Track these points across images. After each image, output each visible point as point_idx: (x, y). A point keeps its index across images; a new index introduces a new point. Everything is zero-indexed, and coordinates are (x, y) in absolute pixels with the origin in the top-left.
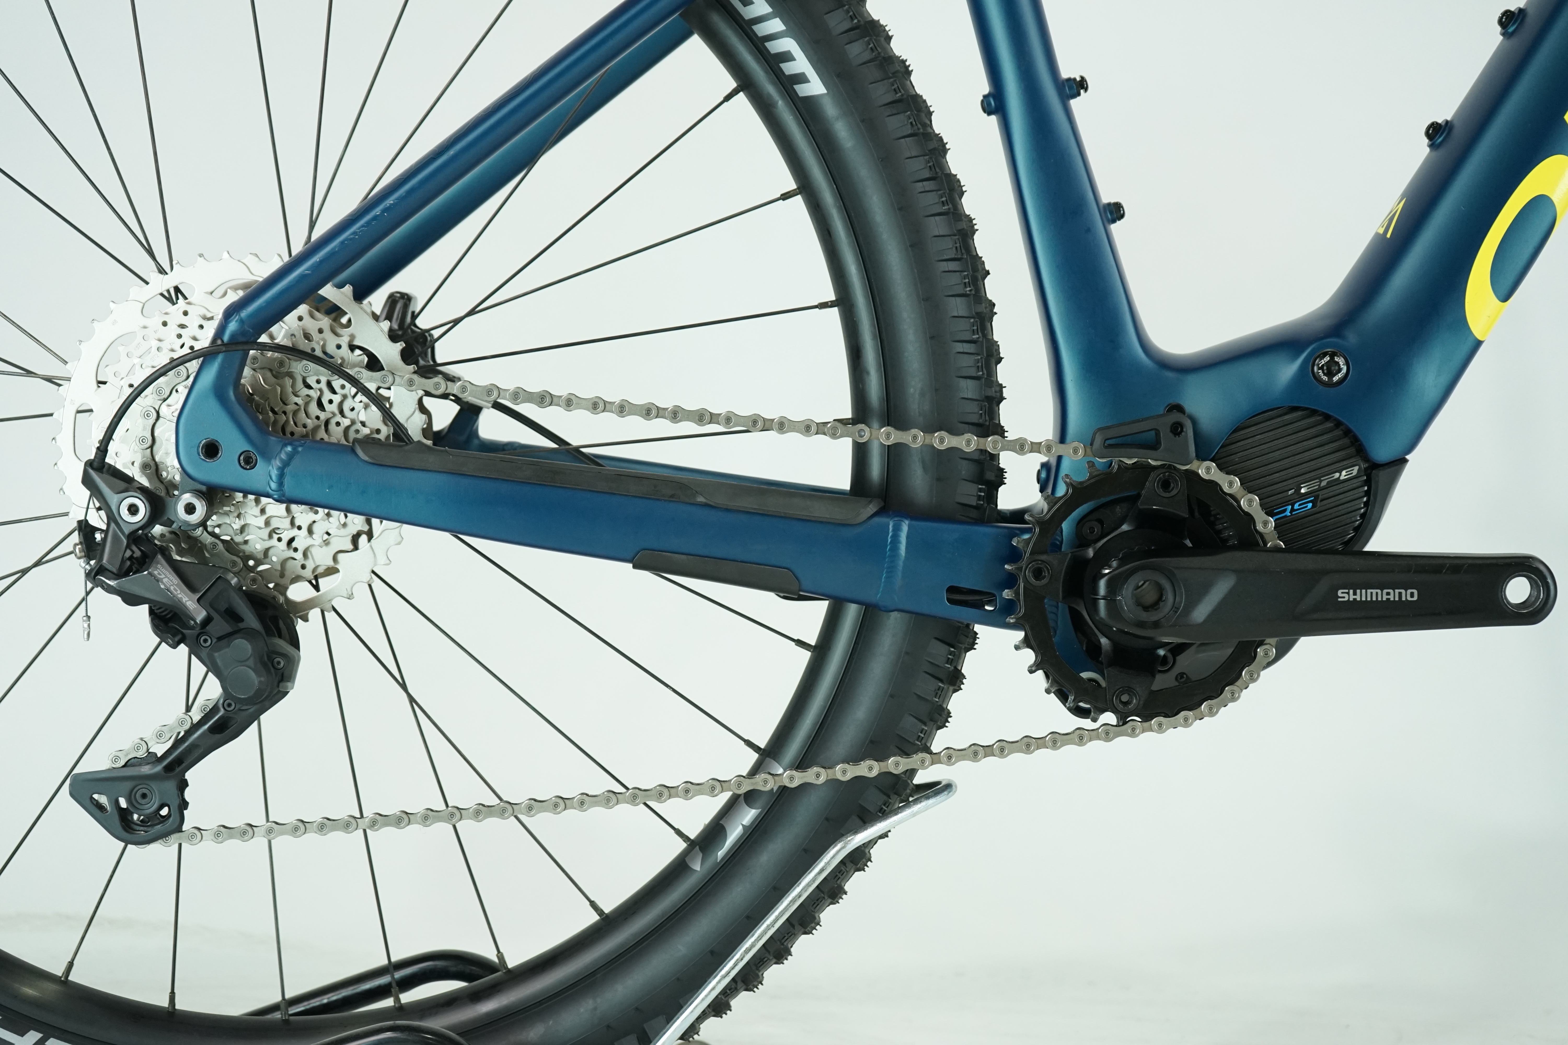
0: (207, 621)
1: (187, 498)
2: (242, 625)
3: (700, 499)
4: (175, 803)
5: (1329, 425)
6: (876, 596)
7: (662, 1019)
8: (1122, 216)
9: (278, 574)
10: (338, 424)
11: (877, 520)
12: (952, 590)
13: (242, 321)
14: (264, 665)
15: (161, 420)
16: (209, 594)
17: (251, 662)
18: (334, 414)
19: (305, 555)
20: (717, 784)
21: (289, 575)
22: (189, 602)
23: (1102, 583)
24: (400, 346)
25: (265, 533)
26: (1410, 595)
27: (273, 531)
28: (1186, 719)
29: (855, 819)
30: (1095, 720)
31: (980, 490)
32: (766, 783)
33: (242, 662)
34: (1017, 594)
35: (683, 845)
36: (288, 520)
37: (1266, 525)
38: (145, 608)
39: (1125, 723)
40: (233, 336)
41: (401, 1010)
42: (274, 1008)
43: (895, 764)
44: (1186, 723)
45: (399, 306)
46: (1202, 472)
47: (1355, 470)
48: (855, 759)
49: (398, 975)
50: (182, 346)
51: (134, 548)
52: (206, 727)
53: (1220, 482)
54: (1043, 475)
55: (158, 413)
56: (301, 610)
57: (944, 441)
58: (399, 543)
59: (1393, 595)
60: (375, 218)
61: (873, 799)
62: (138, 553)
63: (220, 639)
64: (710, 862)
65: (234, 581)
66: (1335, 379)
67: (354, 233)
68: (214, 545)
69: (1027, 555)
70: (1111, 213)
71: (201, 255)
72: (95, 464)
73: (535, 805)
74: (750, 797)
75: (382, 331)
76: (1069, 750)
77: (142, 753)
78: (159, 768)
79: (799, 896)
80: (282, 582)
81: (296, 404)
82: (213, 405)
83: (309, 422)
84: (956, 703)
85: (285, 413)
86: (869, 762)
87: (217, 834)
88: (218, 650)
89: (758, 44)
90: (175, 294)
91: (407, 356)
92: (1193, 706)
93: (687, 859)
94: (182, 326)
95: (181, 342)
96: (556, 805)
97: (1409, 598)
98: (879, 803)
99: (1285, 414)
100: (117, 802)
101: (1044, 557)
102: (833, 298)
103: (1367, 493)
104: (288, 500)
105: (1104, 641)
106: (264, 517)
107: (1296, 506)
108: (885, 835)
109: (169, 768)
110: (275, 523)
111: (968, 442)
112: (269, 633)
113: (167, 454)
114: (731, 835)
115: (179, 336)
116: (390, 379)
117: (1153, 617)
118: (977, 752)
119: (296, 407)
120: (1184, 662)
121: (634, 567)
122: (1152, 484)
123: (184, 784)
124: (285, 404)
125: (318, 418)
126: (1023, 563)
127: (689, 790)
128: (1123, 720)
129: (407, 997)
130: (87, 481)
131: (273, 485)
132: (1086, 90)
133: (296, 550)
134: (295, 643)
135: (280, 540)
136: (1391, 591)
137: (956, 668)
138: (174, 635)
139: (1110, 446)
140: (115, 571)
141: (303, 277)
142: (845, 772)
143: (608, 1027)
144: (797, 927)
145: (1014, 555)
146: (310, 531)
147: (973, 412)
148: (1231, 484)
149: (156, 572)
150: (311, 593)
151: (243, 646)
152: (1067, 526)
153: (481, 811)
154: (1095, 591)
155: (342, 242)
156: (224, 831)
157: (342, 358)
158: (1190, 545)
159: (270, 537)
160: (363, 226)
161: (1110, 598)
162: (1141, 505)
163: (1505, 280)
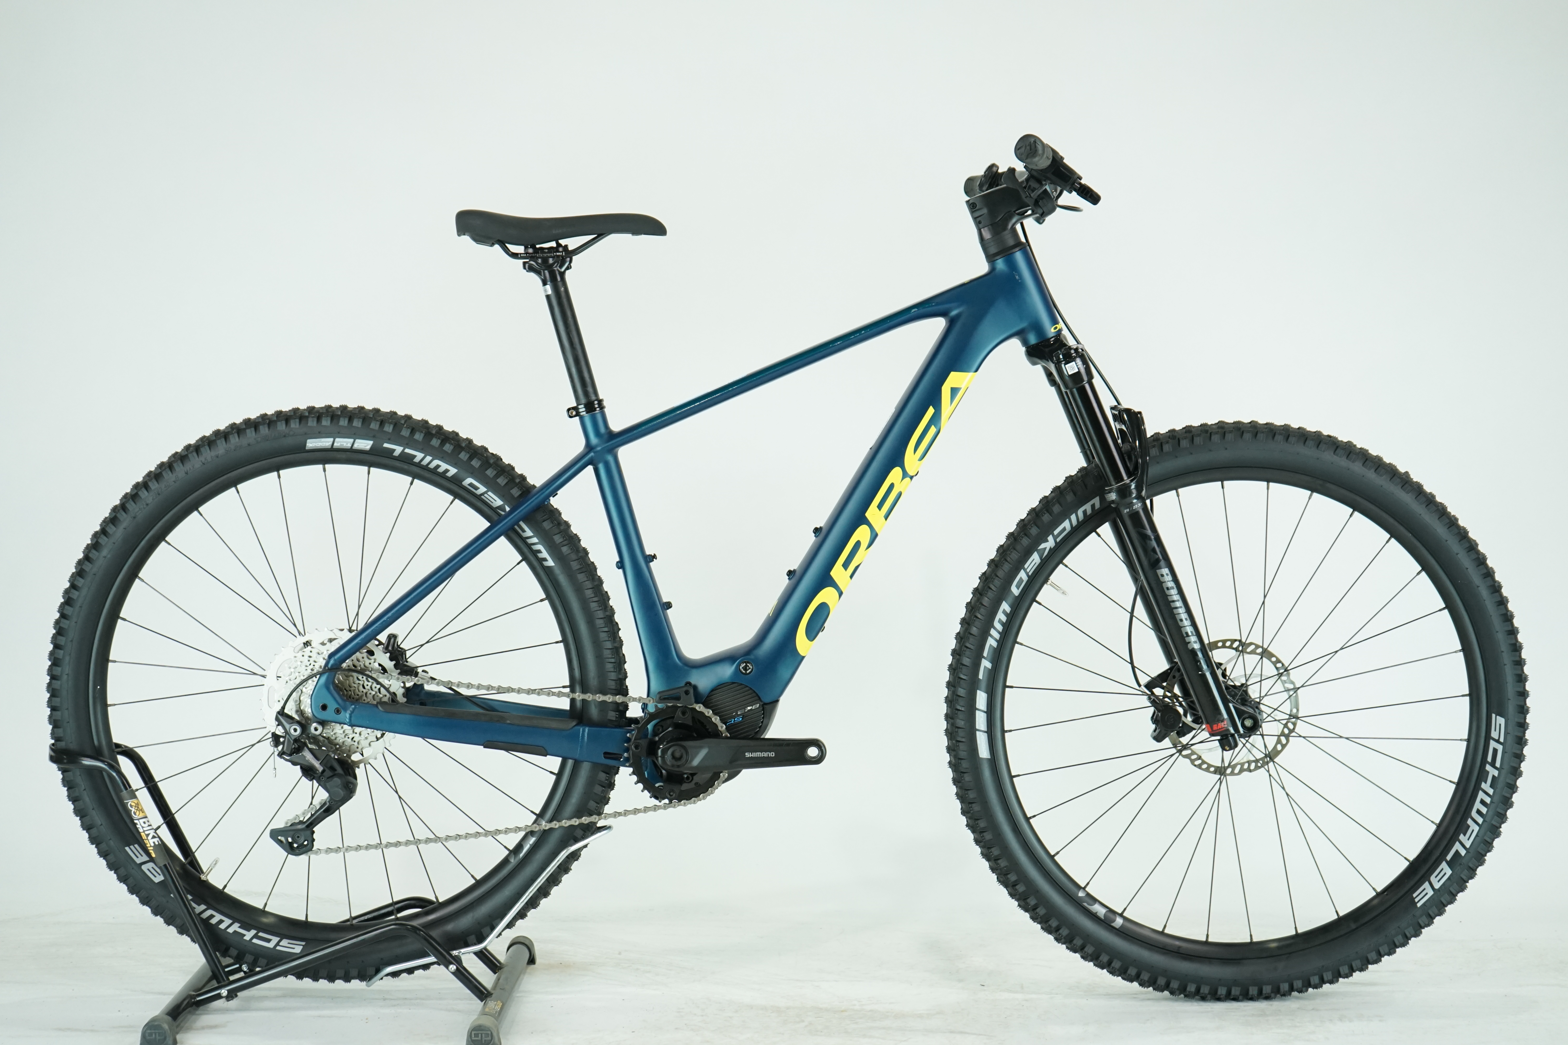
0: (323, 771)
1: (314, 725)
2: (336, 772)
3: (508, 722)
4: (310, 840)
5: (747, 688)
6: (577, 757)
7: (499, 919)
8: (671, 607)
9: (348, 751)
10: (370, 694)
11: (576, 727)
12: (605, 753)
13: (335, 660)
14: (345, 787)
15: (303, 694)
16: (324, 761)
17: (340, 786)
18: (368, 690)
19: (358, 743)
20: (518, 829)
21: (352, 751)
22: (317, 764)
23: (660, 751)
24: (394, 662)
25: (343, 736)
26: (772, 754)
27: (346, 735)
28: (694, 801)
29: (572, 841)
30: (660, 802)
31: (617, 715)
32: (536, 828)
33: (337, 787)
34: (629, 755)
35: (507, 852)
36: (352, 731)
37: (722, 727)
38: (299, 767)
39: (671, 803)
40: (332, 666)
41: (397, 919)
42: (348, 921)
43: (585, 820)
44: (694, 802)
45: (392, 640)
46: (697, 708)
47: (758, 705)
48: (570, 819)
49: (397, 906)
50: (310, 665)
51: (295, 744)
52: (322, 810)
53: (704, 712)
54: (643, 707)
55: (302, 691)
56: (357, 764)
57: (600, 698)
58: (394, 738)
59: (765, 754)
60: (384, 621)
61: (579, 833)
62: (297, 746)
63: (328, 778)
64: (517, 859)
65: (333, 755)
66: (748, 672)
67: (377, 627)
68: (324, 741)
69: (633, 739)
70: (666, 606)
71: (316, 629)
72: (280, 713)
73: (448, 838)
74: (532, 833)
75: (387, 657)
76: (651, 813)
77: (297, 821)
78: (304, 826)
79: (550, 871)
80: (349, 753)
81: (354, 687)
82: (325, 691)
83: (359, 693)
84: (612, 794)
85: (350, 690)
86: (575, 819)
87: (326, 851)
88: (328, 782)
89: (529, 546)
90: (307, 644)
91: (396, 666)
92: (697, 796)
93: (509, 858)
94: (310, 657)
95: (309, 663)
96: (456, 838)
97: (772, 756)
98: (582, 835)
99: (730, 685)
100: (287, 840)
101: (638, 741)
102: (561, 639)
103: (763, 714)
104: (352, 725)
105: (664, 772)
106: (343, 730)
107: (736, 719)
108: (586, 846)
109: (308, 826)
110: (347, 732)
111: (609, 698)
112: (346, 774)
113: (306, 707)
114: (525, 847)
115: (309, 661)
116: (390, 678)
117: (679, 763)
118: (617, 814)
119: (354, 688)
120: (696, 779)
121: (484, 747)
122: (679, 713)
123: (313, 832)
124: (350, 687)
125: (363, 692)
126: (631, 743)
127: (507, 831)
128: (671, 802)
129: (399, 915)
130: (277, 719)
131: (348, 720)
132: (656, 559)
133: (355, 741)
134: (355, 778)
135: (348, 738)
136: (765, 753)
137: (610, 782)
138: (311, 776)
139: (665, 699)
140: (288, 753)
141: (357, 643)
142: (565, 823)
143: (479, 923)
144: (552, 883)
145: (628, 740)
146: (360, 734)
147: (612, 685)
148: (709, 713)
149: (304, 754)
150: (360, 757)
151: (337, 780)
152: (650, 727)
153: (428, 841)
154: (657, 754)
155: (372, 630)
156: (329, 850)
157: (371, 668)
158: (696, 736)
159: (345, 737)
160: (380, 624)
161: (663, 757)
162: (675, 721)
163: (812, 634)
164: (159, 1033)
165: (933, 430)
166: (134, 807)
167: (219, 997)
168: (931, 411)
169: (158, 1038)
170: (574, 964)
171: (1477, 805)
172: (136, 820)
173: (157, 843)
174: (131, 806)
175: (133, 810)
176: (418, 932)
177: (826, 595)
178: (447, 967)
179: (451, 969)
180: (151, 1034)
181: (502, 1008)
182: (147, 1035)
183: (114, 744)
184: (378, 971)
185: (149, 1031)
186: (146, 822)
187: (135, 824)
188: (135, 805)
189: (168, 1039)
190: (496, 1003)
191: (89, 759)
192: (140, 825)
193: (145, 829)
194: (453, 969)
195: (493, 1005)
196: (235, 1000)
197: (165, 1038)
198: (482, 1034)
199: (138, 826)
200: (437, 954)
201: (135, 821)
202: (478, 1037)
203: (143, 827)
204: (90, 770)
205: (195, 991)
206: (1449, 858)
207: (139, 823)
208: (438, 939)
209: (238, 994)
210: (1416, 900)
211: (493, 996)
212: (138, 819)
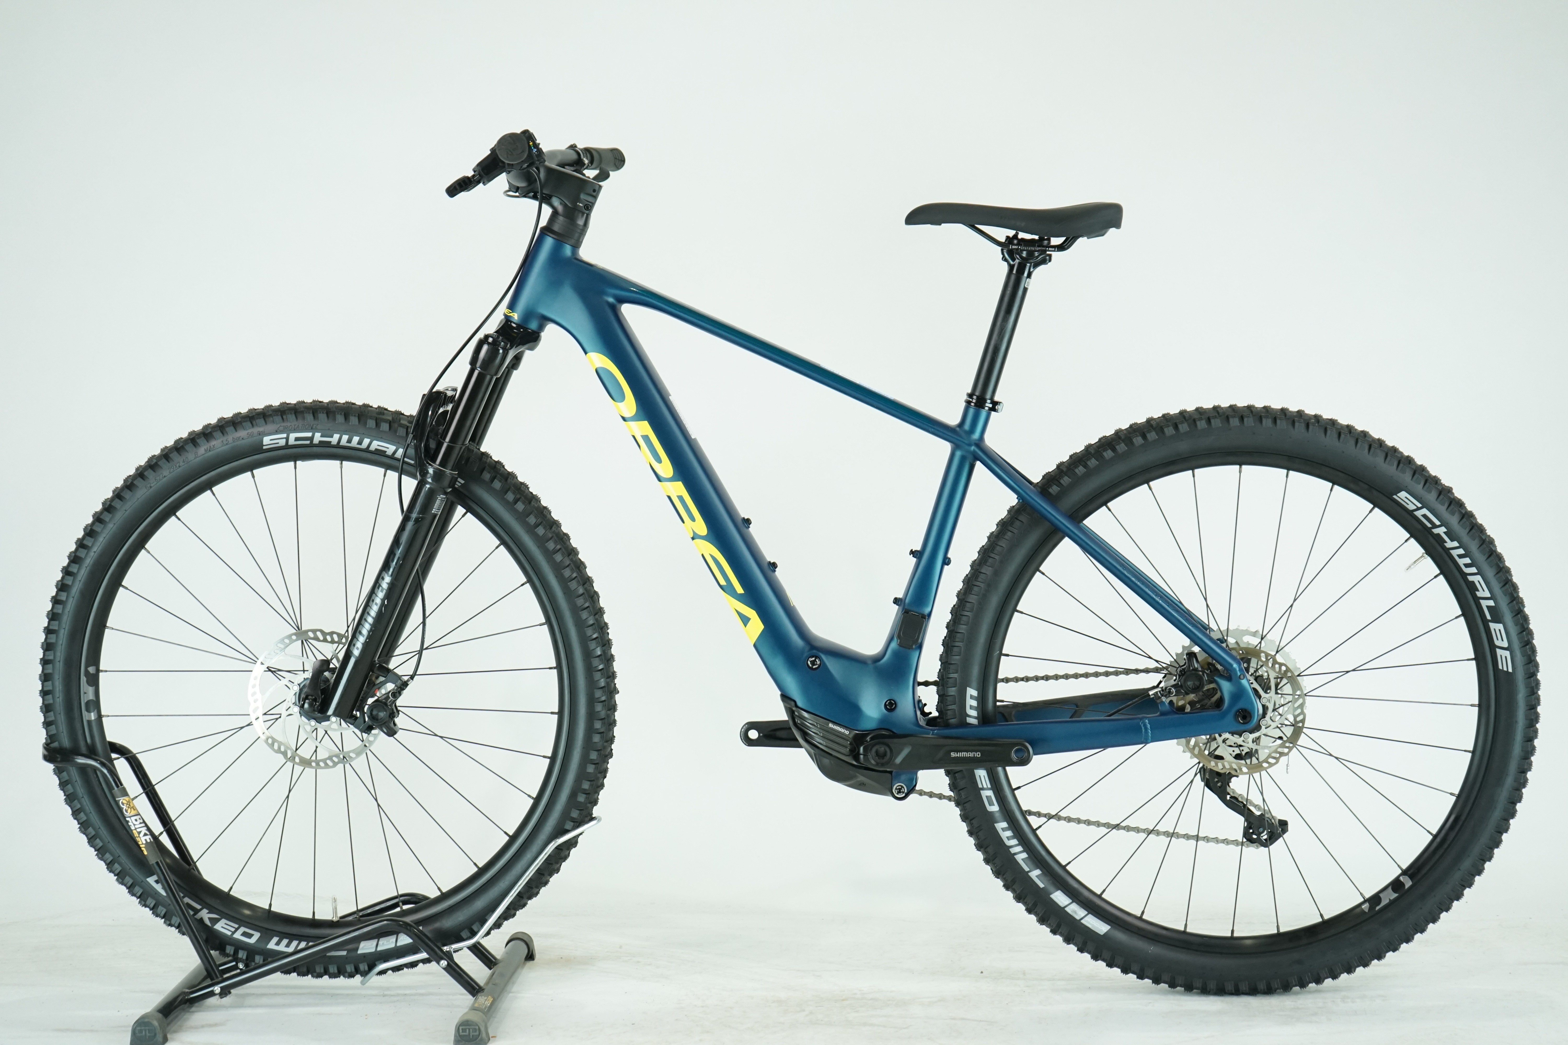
164: (149, 1030)
166: (125, 805)
167: (212, 994)
169: (148, 1034)
170: (575, 958)
172: (128, 817)
173: (149, 841)
174: (123, 804)
175: (124, 807)
176: (409, 928)
178: (438, 963)
179: (442, 964)
180: (141, 1031)
181: (492, 1004)
182: (137, 1032)
183: (108, 743)
184: (371, 967)
185: (139, 1028)
186: (138, 820)
187: (128, 822)
188: (126, 803)
189: (157, 1036)
190: (486, 998)
191: (83, 758)
192: (132, 822)
193: (136, 827)
194: (444, 965)
195: (484, 1000)
196: (228, 997)
197: (155, 1035)
198: (469, 1029)
199: (130, 824)
200: (429, 950)
201: (127, 819)
202: (466, 1032)
203: (134, 825)
204: (83, 769)
205: (189, 988)
207: (130, 821)
208: (429, 935)
209: (232, 991)
211: (485, 991)
212: (130, 817)
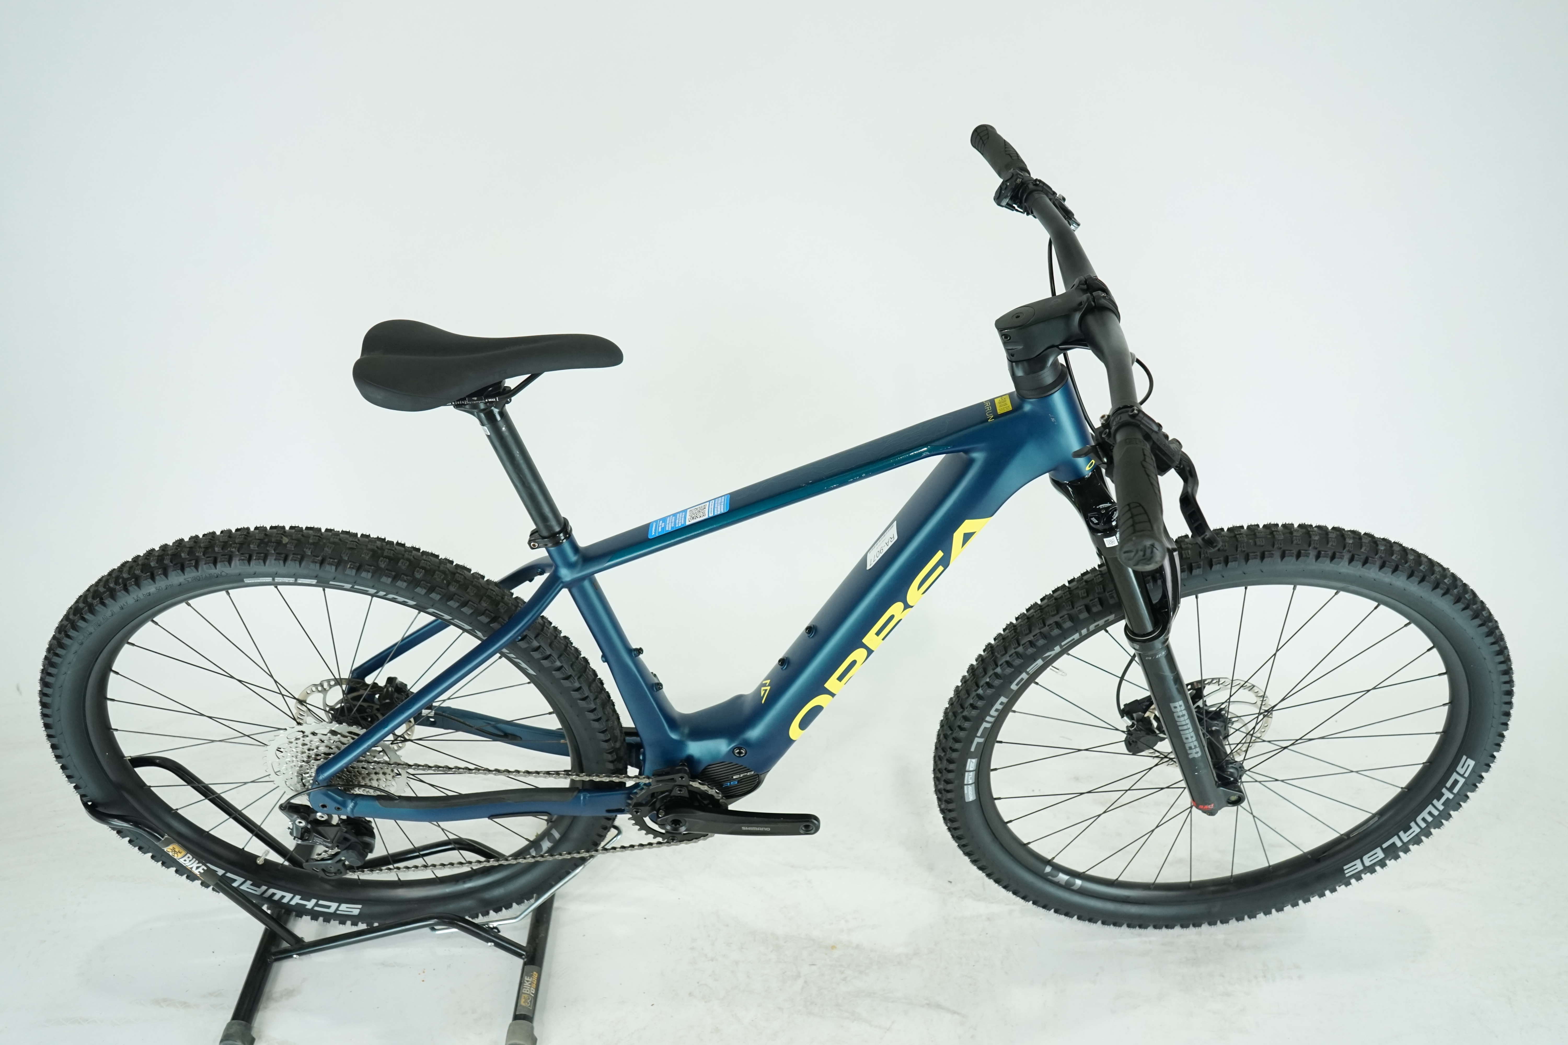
12: (607, 810)
26: (768, 829)
35: (528, 843)
46: (694, 785)
53: (700, 787)
59: (761, 829)
66: (742, 755)
99: (726, 764)
107: (732, 783)
136: (761, 827)
162: (673, 794)
163: (803, 725)
165: (941, 568)
168: (940, 554)
171: (1424, 814)
173: (202, 871)
177: (820, 700)
206: (1385, 846)
210: (1346, 872)
